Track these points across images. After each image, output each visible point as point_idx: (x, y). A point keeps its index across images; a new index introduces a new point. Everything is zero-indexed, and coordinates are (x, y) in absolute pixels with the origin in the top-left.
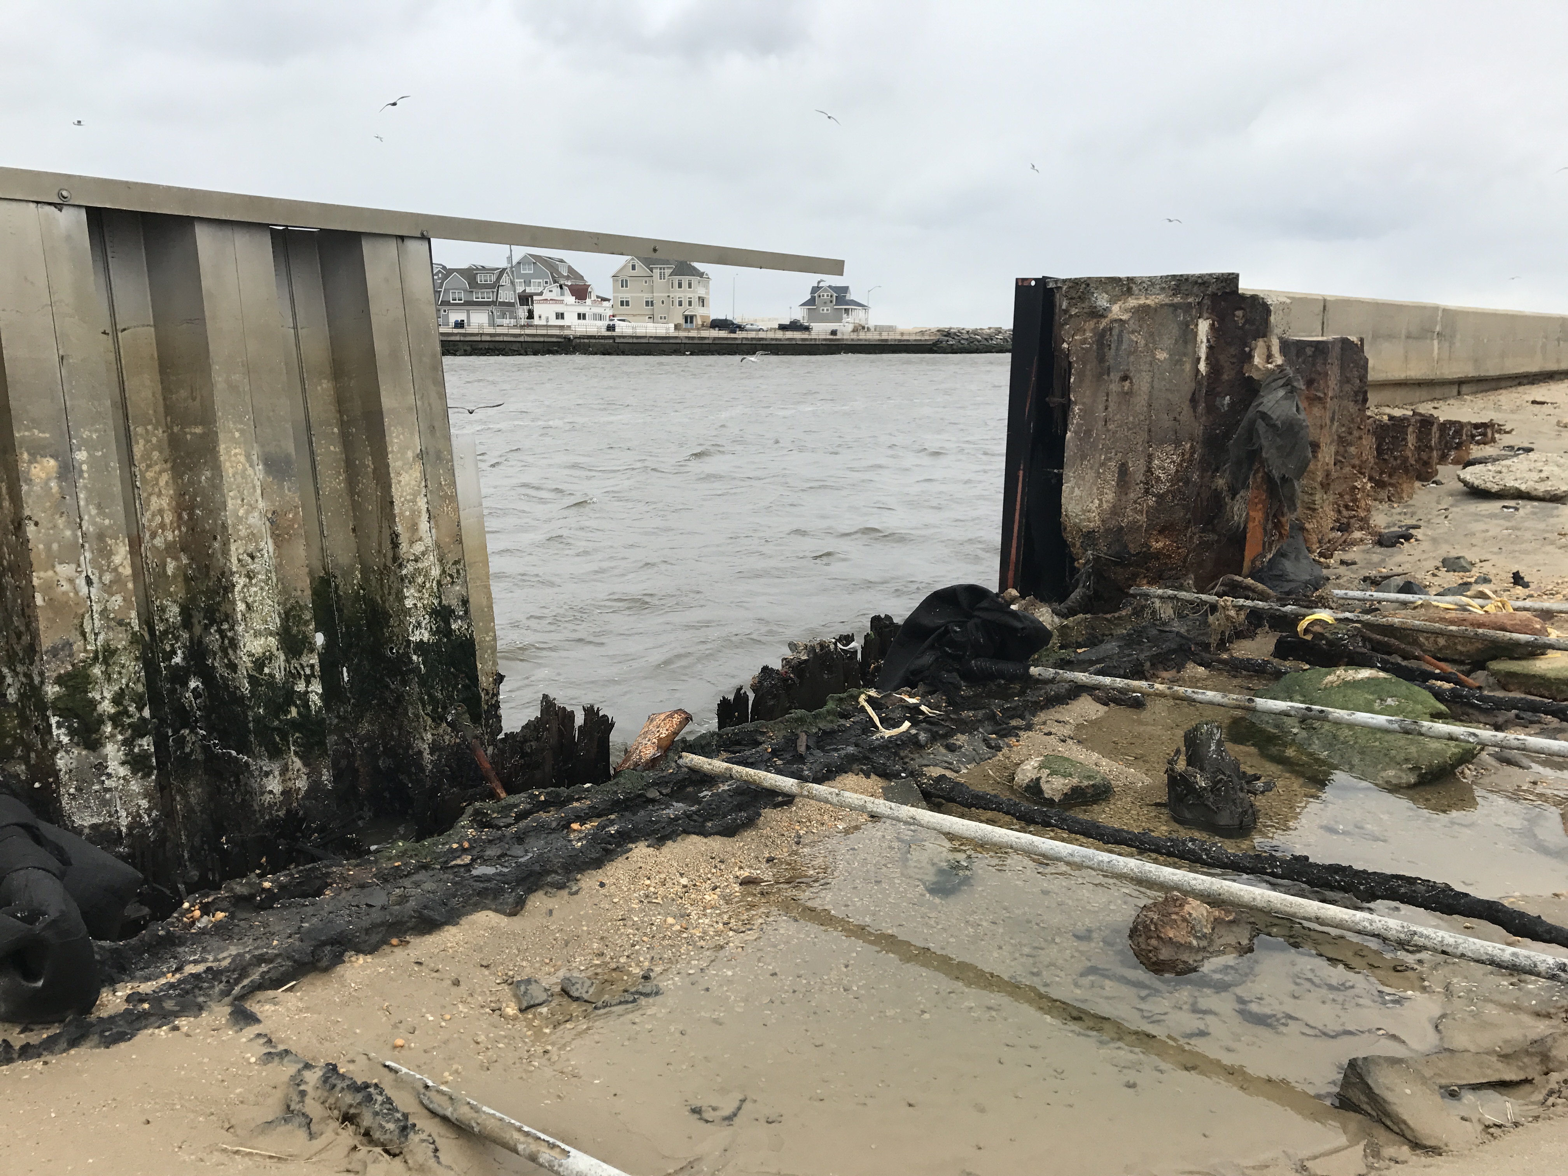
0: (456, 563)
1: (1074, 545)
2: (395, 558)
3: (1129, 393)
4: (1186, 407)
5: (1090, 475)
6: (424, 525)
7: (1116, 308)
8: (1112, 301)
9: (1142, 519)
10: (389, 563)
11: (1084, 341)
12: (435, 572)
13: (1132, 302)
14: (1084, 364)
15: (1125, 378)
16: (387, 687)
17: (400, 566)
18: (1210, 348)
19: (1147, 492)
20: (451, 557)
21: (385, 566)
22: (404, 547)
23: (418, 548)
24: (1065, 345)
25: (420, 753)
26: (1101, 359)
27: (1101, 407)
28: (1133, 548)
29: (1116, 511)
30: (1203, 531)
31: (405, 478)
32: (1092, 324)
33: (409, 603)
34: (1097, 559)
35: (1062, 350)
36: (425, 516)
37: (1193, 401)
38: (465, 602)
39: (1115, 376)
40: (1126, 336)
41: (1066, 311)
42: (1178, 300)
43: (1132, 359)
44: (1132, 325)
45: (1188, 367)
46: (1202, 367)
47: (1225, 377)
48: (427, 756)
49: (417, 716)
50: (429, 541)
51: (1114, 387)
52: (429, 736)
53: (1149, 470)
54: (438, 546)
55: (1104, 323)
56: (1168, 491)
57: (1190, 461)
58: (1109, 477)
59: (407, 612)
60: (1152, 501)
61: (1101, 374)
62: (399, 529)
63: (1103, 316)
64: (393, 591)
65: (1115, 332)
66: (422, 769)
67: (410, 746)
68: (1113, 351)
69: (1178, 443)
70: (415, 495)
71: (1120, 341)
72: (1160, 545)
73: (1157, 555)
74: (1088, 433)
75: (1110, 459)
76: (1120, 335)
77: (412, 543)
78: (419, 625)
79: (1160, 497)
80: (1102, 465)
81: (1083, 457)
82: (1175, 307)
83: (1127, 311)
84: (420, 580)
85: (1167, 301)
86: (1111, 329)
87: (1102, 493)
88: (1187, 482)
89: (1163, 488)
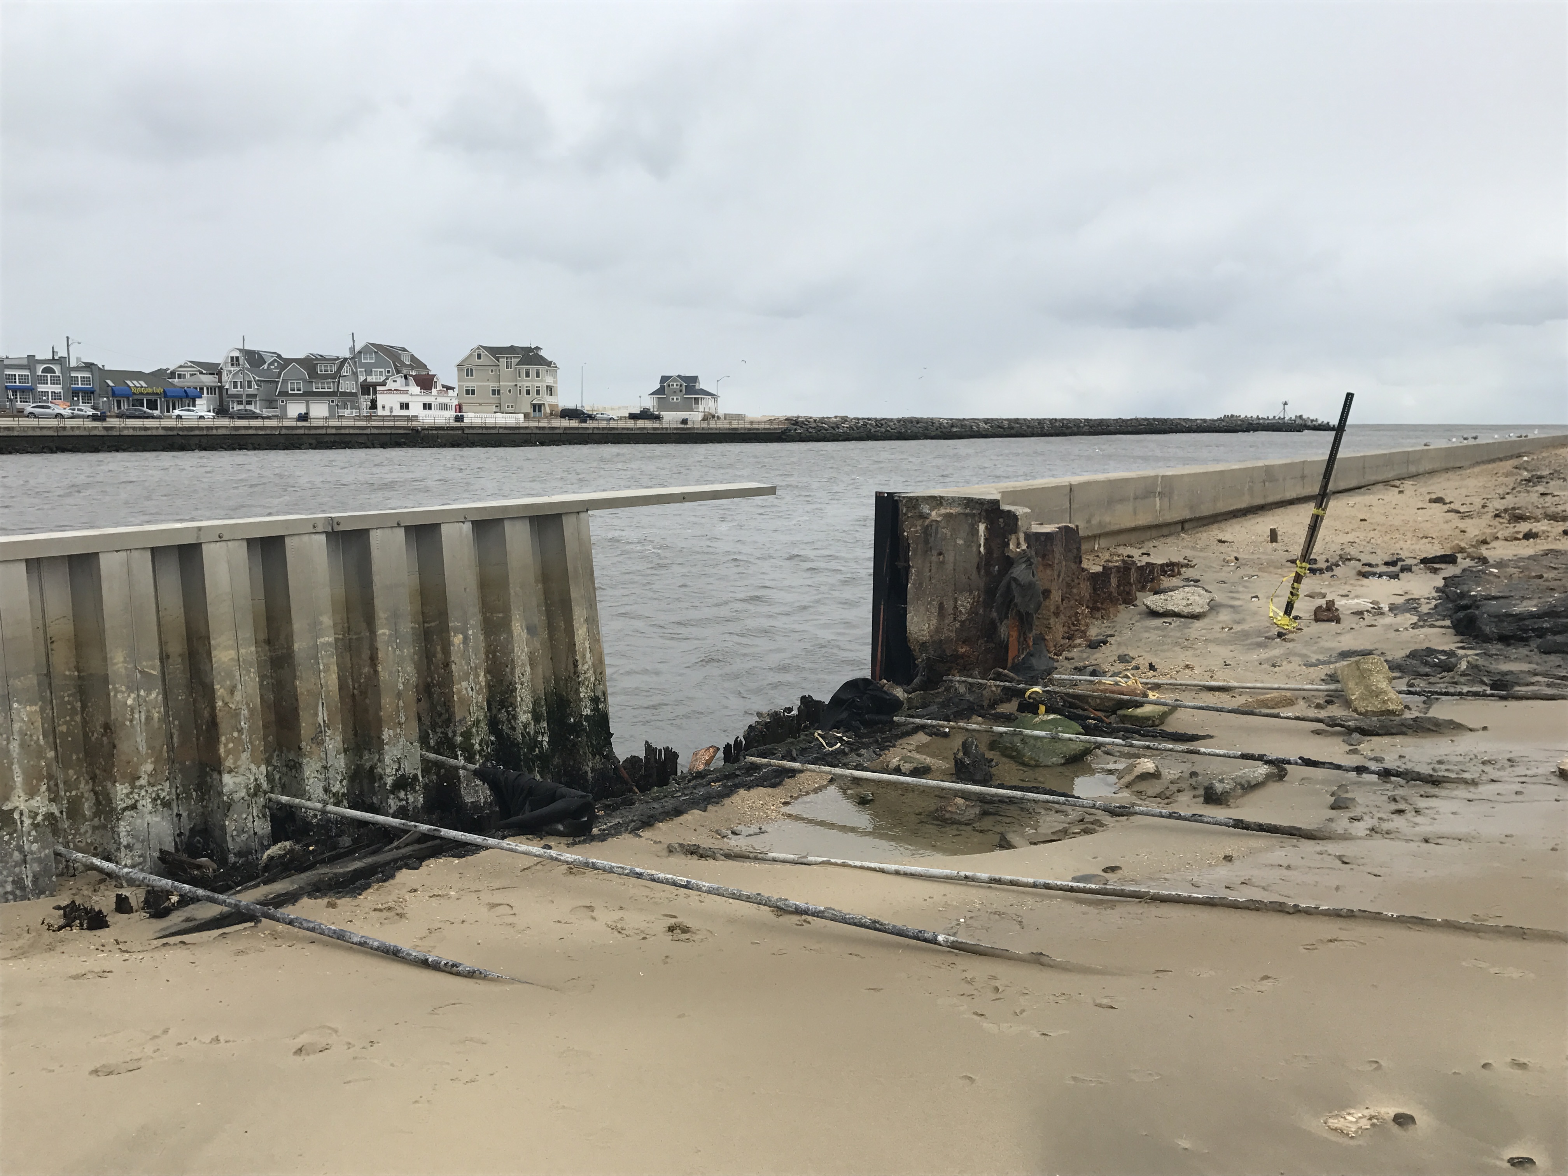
0: (601, 673)
1: (915, 650)
2: (575, 673)
3: (943, 562)
4: (974, 572)
5: (922, 609)
6: (588, 655)
7: (934, 513)
8: (932, 509)
9: (953, 635)
10: (572, 675)
11: (916, 532)
12: (592, 679)
13: (943, 511)
14: (917, 545)
15: (940, 554)
16: (568, 739)
17: (578, 676)
18: (986, 539)
19: (955, 619)
20: (599, 671)
21: (569, 677)
22: (580, 666)
23: (586, 667)
24: (906, 534)
25: (586, 772)
26: (926, 542)
27: (927, 570)
28: (949, 653)
29: (938, 630)
30: (987, 642)
31: (580, 632)
32: (920, 522)
33: (582, 695)
34: (928, 659)
35: (904, 536)
36: (588, 651)
37: (978, 568)
38: (604, 694)
39: (935, 552)
40: (939, 529)
41: (905, 514)
42: (968, 511)
43: (943, 543)
44: (943, 524)
45: (974, 549)
46: (982, 549)
47: (995, 555)
48: (590, 774)
49: (585, 753)
50: (590, 663)
51: (934, 559)
52: (590, 764)
53: (956, 607)
54: (594, 666)
55: (927, 522)
56: (967, 619)
57: (978, 602)
58: (933, 610)
59: (581, 700)
60: (958, 625)
61: (927, 551)
62: (578, 658)
63: (928, 518)
64: (574, 689)
65: (934, 527)
66: (587, 781)
67: (580, 769)
68: (933, 538)
69: (971, 592)
70: (584, 640)
71: (937, 533)
72: (963, 650)
73: (962, 656)
74: (921, 584)
75: (934, 600)
76: (937, 528)
77: (583, 664)
78: (586, 707)
79: (963, 623)
80: (929, 603)
81: (918, 599)
82: (966, 515)
83: (940, 515)
84: (586, 683)
85: (962, 511)
86: (931, 526)
87: (930, 620)
88: (977, 614)
89: (964, 617)
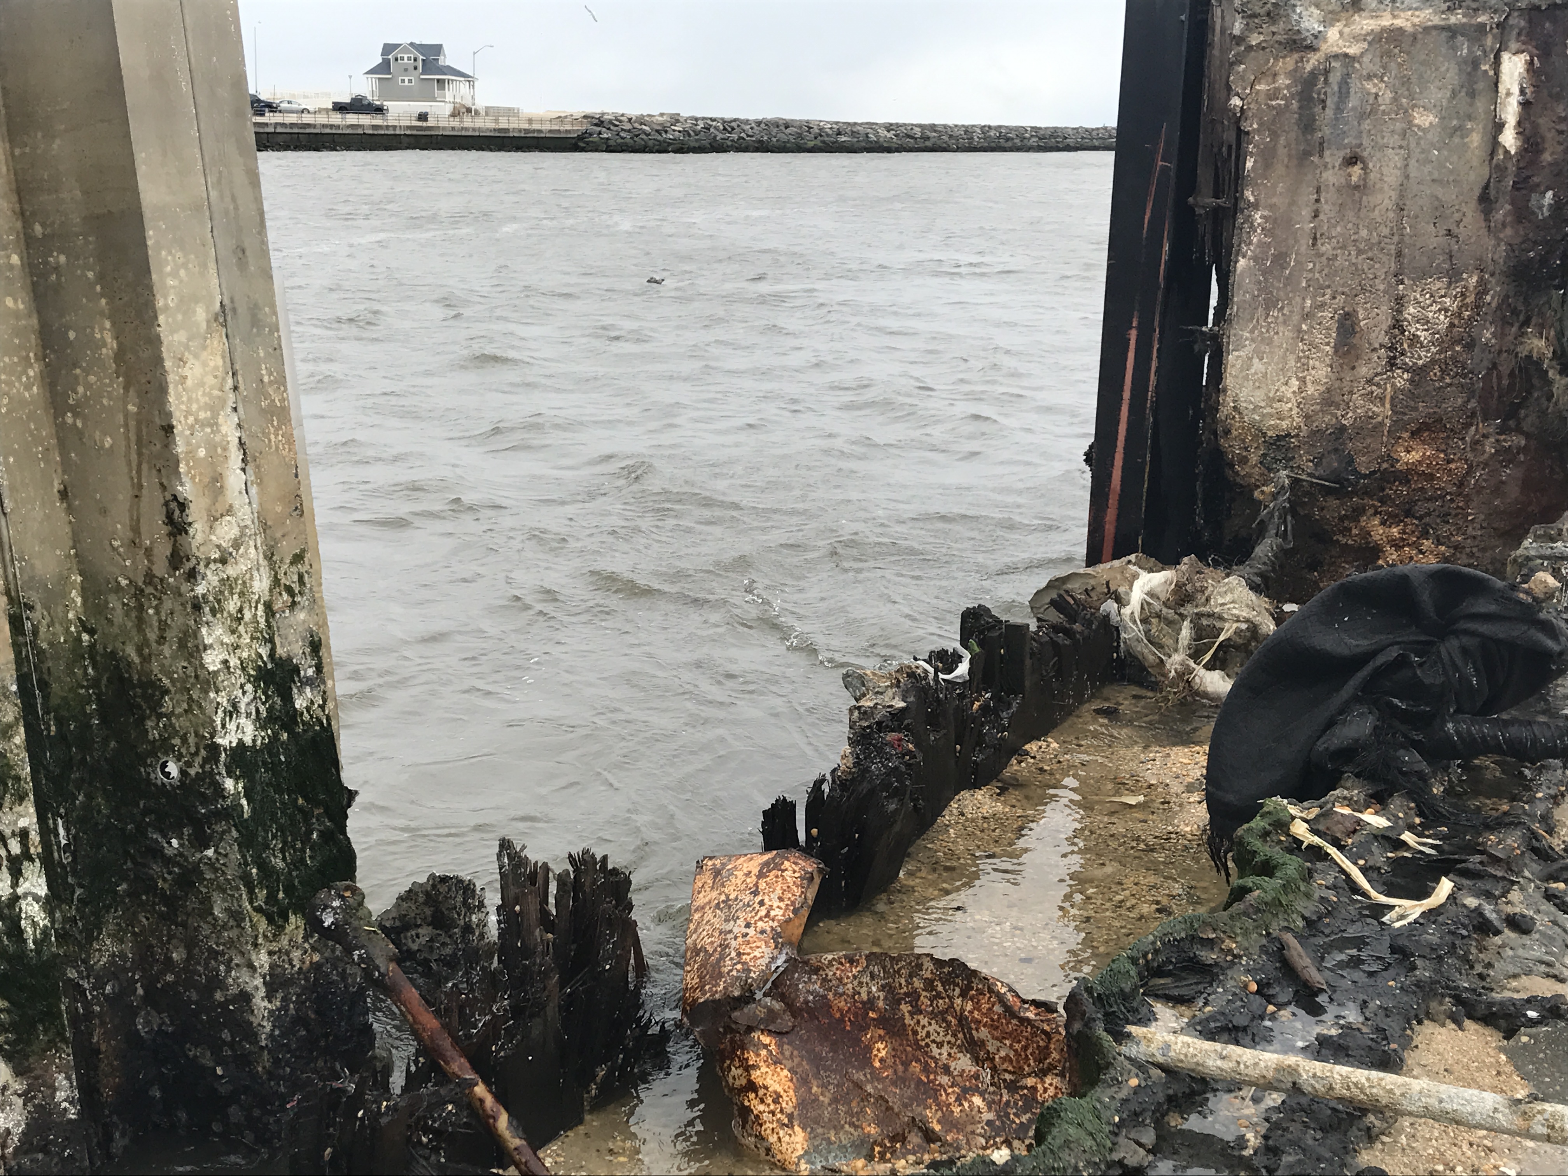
0: (298, 558)
1: (1244, 460)
2: (177, 559)
3: (1361, 188)
4: (1471, 212)
5: (1286, 333)
6: (235, 479)
7: (1333, 34)
8: (1329, 20)
9: (1383, 412)
11: (1274, 94)
12: (261, 585)
13: (1365, 24)
14: (1274, 135)
15: (1352, 160)
18: (1525, 105)
19: (1392, 363)
20: (287, 549)
22: (198, 530)
23: (226, 532)
24: (1236, 101)
26: (1308, 125)
27: (1306, 213)
28: (1363, 464)
29: (1329, 399)
30: (1503, 430)
31: (193, 371)
32: (1290, 62)
33: (212, 660)
34: (1296, 482)
35: (1226, 109)
37: (1486, 200)
38: (316, 646)
39: (1333, 157)
40: (1355, 84)
41: (1239, 40)
42: (1457, 18)
43: (1366, 125)
44: (1368, 65)
45: (1476, 139)
46: (1509, 139)
47: (1547, 157)
50: (245, 513)
51: (1332, 177)
53: (1398, 325)
54: (265, 527)
55: (1312, 61)
56: (1433, 361)
57: (1477, 306)
58: (1319, 338)
59: (208, 682)
60: (1401, 380)
61: (1307, 154)
62: (186, 489)
63: (1312, 48)
64: (172, 635)
65: (1335, 78)
66: (250, 1033)
67: (216, 982)
68: (1329, 112)
69: (1454, 276)
70: (215, 409)
71: (1344, 92)
72: (1414, 457)
73: (1405, 476)
74: (1280, 259)
75: (1322, 306)
76: (1344, 83)
77: (214, 519)
78: (233, 710)
79: (1418, 373)
80: (1307, 316)
81: (1270, 304)
82: (1452, 32)
83: (1356, 38)
85: (1436, 20)
86: (1327, 72)
87: (1306, 367)
88: (1470, 346)
89: (1423, 357)
